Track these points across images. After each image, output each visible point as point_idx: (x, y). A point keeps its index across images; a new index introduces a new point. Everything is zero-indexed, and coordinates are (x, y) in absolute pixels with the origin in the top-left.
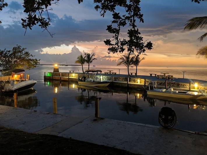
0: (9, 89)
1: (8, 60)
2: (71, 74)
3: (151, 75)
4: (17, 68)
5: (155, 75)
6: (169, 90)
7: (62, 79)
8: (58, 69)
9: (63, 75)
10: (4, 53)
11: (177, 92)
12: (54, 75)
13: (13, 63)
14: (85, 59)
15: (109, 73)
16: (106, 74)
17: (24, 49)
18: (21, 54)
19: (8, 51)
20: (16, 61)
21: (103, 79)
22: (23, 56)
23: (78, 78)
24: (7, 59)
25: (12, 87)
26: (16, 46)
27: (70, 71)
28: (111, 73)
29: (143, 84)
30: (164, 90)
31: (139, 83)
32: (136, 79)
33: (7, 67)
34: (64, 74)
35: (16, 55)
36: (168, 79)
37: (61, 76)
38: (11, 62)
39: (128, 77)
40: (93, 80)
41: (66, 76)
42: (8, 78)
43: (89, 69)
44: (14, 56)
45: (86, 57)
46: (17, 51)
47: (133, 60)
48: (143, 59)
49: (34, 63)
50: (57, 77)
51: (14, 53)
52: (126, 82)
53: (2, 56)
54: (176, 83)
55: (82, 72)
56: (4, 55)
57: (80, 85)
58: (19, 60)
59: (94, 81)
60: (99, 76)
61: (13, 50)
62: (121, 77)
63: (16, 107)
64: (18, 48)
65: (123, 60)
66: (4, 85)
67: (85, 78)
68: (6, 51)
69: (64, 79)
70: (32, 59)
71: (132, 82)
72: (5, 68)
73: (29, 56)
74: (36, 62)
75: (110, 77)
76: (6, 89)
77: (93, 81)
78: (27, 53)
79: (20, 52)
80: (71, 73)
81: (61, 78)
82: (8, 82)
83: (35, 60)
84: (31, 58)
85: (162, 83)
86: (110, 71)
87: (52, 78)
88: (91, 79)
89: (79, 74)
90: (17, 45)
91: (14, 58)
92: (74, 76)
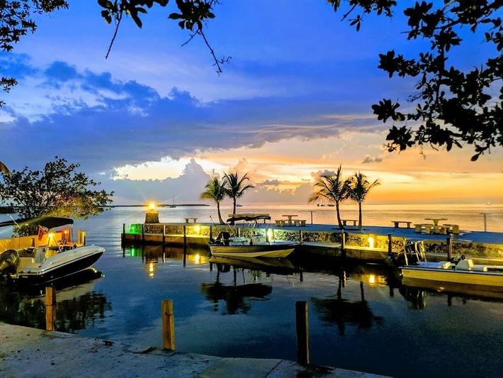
0: (29, 272)
1: (33, 195)
2: (190, 227)
3: (397, 224)
4: (54, 214)
5: (409, 223)
6: (461, 265)
7: (167, 240)
8: (157, 215)
9: (169, 231)
10: (23, 177)
11: (485, 269)
12: (146, 232)
13: (46, 203)
14: (225, 187)
15: (287, 222)
16: (279, 225)
17: (74, 167)
18: (67, 180)
19: (33, 172)
20: (53, 197)
21: (274, 238)
22: (71, 184)
23: (209, 237)
24: (31, 192)
25: (39, 265)
26: (53, 160)
27: (187, 220)
28: (293, 222)
29: (383, 248)
30: (447, 265)
31: (371, 248)
32: (363, 236)
33: (29, 212)
34: (171, 228)
35: (54, 182)
36: (446, 233)
37: (166, 233)
38: (41, 199)
39: (339, 231)
40: (249, 240)
41: (177, 233)
42: (32, 240)
43: (234, 213)
44: (49, 184)
45: (228, 183)
46: (55, 172)
47: (349, 187)
48: (376, 183)
49: (99, 202)
50: (154, 236)
51: (49, 177)
52: (338, 245)
53: (17, 185)
54: (475, 244)
55: (219, 222)
56: (24, 182)
57: (215, 256)
58: (60, 196)
59: (251, 243)
60: (264, 230)
61: (46, 170)
62: (321, 233)
63: (50, 329)
64: (59, 164)
65: (322, 188)
66: (18, 261)
67: (226, 235)
68: (27, 173)
69: (173, 240)
70: (92, 191)
71: (352, 245)
72: (24, 217)
73: (86, 185)
74: (103, 198)
75: (292, 232)
76: (22, 272)
77: (248, 244)
78: (80, 177)
79: (62, 173)
80: (191, 224)
81: (164, 237)
82: (29, 253)
83: (101, 194)
84: (90, 188)
85: (435, 245)
86: (290, 217)
87: (141, 238)
88: (243, 239)
89: (211, 225)
90: (57, 157)
91: (48, 190)
92: (198, 232)
